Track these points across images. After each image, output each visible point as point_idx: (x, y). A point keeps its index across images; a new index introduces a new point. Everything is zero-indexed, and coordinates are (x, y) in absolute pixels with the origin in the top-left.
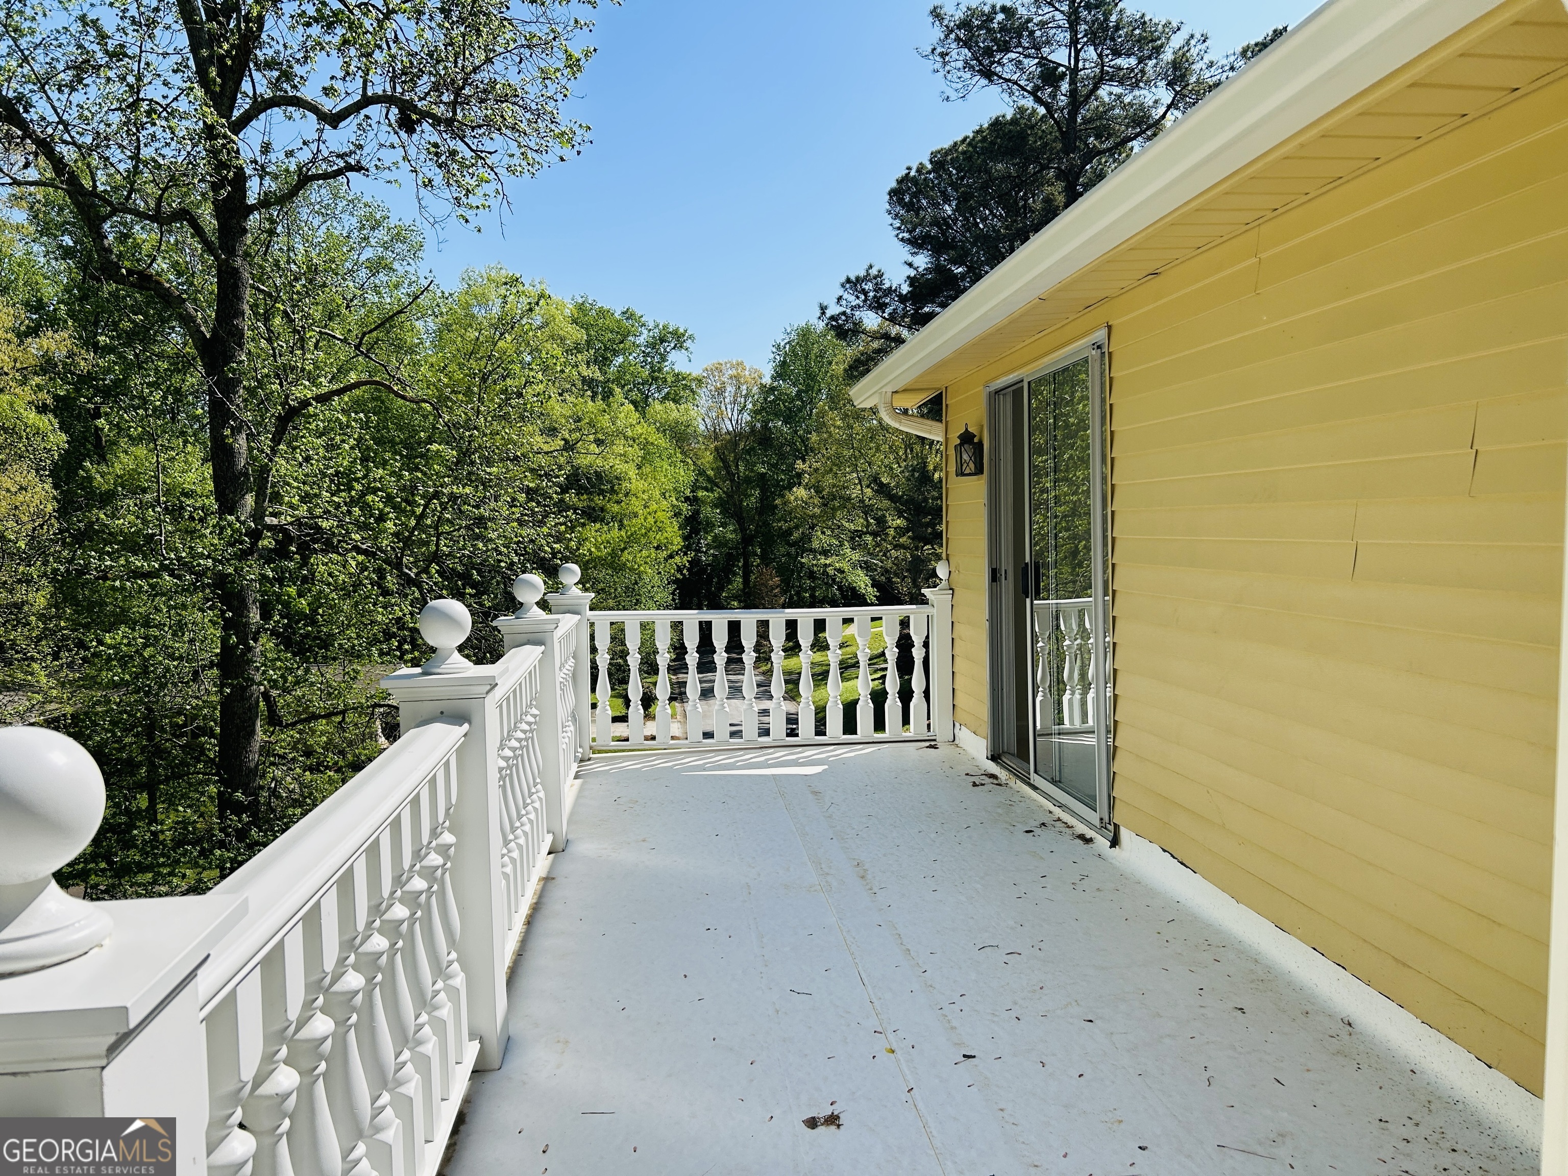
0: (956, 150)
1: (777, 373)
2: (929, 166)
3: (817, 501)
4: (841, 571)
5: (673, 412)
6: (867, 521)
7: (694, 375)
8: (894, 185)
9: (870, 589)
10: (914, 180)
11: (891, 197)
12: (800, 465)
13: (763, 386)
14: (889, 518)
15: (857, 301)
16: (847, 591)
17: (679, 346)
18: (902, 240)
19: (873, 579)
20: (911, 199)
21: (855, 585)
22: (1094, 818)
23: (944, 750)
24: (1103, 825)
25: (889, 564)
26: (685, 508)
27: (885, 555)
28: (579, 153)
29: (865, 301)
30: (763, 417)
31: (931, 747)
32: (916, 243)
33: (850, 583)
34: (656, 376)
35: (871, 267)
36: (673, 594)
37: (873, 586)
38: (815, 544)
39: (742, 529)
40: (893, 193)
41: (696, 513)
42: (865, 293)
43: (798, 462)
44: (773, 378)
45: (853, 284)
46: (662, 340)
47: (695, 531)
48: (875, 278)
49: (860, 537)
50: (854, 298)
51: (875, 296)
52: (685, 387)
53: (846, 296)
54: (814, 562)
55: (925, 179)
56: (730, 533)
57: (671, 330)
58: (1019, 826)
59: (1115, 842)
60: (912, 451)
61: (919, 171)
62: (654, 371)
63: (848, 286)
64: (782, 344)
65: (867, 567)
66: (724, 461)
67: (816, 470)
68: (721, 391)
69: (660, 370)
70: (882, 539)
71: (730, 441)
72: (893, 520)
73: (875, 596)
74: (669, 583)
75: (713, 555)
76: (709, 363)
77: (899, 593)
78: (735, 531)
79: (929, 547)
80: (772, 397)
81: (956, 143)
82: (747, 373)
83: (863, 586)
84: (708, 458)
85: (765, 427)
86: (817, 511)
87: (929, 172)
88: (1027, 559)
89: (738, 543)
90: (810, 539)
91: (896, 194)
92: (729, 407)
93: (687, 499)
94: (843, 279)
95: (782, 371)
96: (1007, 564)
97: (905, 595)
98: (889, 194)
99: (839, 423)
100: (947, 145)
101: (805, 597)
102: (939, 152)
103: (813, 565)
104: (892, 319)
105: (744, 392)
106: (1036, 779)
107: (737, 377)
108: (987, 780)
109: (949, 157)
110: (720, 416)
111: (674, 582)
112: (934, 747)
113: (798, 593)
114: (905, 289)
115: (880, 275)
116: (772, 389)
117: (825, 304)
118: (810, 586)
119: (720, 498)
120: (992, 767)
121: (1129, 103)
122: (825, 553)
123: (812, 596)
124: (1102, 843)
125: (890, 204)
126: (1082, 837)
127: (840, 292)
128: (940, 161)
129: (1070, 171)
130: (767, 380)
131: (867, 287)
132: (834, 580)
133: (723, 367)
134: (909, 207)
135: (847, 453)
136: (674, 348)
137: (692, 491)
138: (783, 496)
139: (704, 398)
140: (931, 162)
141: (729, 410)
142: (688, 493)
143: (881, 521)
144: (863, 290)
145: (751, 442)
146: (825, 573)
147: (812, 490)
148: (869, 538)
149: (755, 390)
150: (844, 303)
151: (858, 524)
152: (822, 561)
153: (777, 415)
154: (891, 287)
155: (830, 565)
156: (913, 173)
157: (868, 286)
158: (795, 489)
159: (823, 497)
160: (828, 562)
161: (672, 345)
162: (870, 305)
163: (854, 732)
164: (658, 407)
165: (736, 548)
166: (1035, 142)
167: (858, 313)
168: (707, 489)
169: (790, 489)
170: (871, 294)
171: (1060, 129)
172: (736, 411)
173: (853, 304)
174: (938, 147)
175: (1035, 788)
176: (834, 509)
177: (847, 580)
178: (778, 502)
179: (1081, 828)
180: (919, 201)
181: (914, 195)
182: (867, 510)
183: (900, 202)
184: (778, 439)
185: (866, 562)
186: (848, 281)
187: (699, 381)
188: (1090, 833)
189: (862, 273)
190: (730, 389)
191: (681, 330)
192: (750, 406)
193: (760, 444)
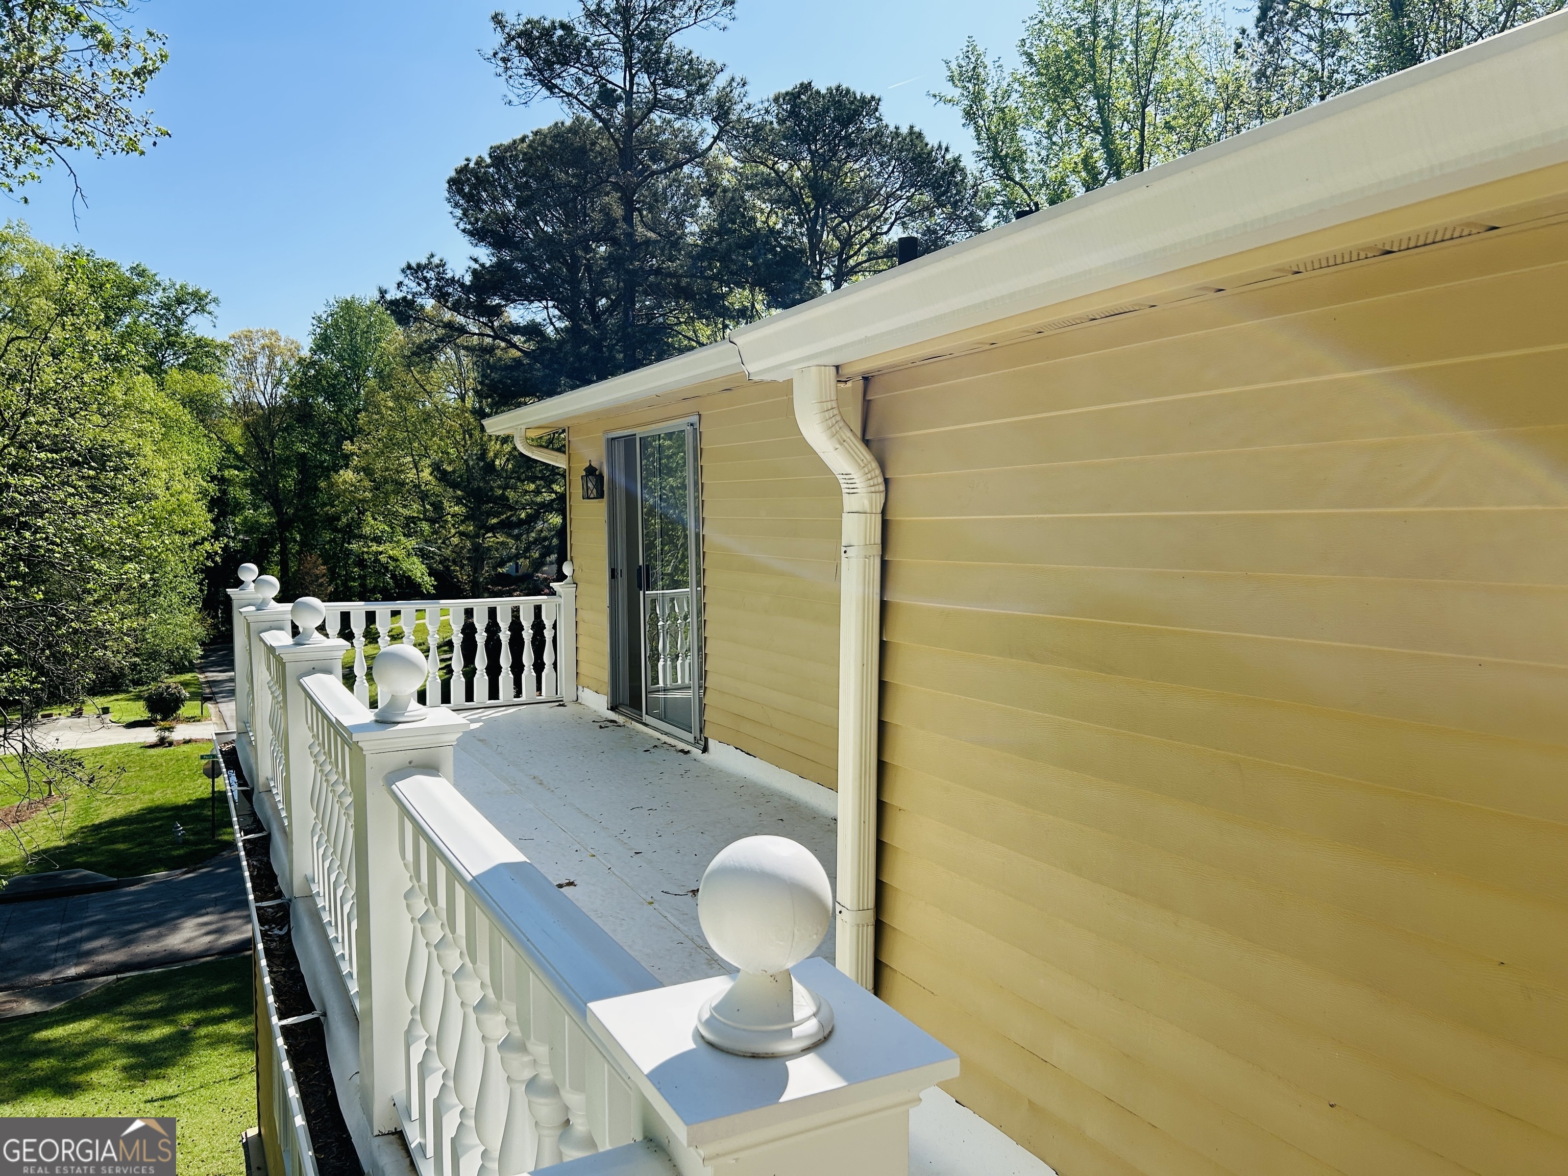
0: (515, 148)
1: (317, 345)
2: (488, 161)
3: (367, 483)
4: (396, 560)
5: (197, 382)
6: (424, 507)
7: (219, 341)
8: (453, 174)
9: (427, 578)
10: (474, 172)
11: (450, 185)
12: (347, 446)
13: (300, 361)
14: (446, 504)
15: (419, 289)
16: (401, 580)
17: (200, 309)
18: (464, 231)
19: (429, 567)
20: (470, 190)
21: (410, 574)
22: (690, 737)
23: (571, 708)
24: (696, 741)
25: (447, 552)
26: (213, 488)
27: (444, 543)
28: (155, 144)
29: (427, 289)
30: (302, 392)
31: (560, 705)
32: (478, 234)
33: (404, 572)
34: (171, 340)
35: (432, 256)
36: (201, 583)
37: (430, 575)
38: (367, 530)
39: (278, 510)
40: (452, 182)
41: (224, 492)
42: (425, 279)
43: (346, 442)
44: (314, 352)
45: (414, 270)
46: (180, 302)
47: (223, 514)
48: (437, 266)
49: (415, 524)
50: (415, 284)
51: (437, 285)
52: (208, 354)
53: (406, 281)
54: (365, 550)
55: (485, 173)
56: (264, 516)
57: (190, 291)
58: (639, 748)
59: (705, 750)
60: (471, 436)
61: (477, 163)
62: (170, 335)
63: (408, 272)
64: (324, 316)
65: (423, 555)
66: (256, 438)
67: (366, 452)
68: (251, 361)
69: (177, 334)
70: (441, 526)
71: (262, 417)
72: (450, 507)
73: (433, 585)
74: (195, 573)
75: (242, 541)
76: (238, 329)
77: (458, 581)
78: (269, 514)
79: (490, 535)
80: (313, 372)
81: (515, 142)
82: (282, 344)
83: (419, 575)
84: (235, 434)
85: (304, 402)
86: (368, 495)
87: (488, 166)
88: (641, 563)
89: (273, 528)
90: (358, 524)
91: (455, 184)
92: (261, 378)
93: (213, 478)
94: (404, 265)
95: (323, 343)
96: (622, 566)
97: (466, 584)
98: (449, 182)
99: (391, 404)
100: (507, 141)
101: (352, 587)
102: (498, 148)
103: (363, 553)
104: (455, 308)
105: (278, 365)
106: (647, 719)
107: (271, 348)
108: (609, 724)
109: (509, 154)
110: (250, 388)
111: (202, 571)
112: (563, 705)
113: (345, 583)
114: (468, 279)
115: (442, 264)
116: (313, 364)
117: (385, 288)
118: (359, 575)
119: (251, 477)
120: (612, 715)
121: (679, 129)
122: (378, 540)
123: (363, 585)
124: (696, 752)
125: (449, 192)
126: (682, 751)
127: (401, 277)
128: (500, 156)
129: (627, 186)
130: (305, 353)
131: (428, 275)
132: (386, 569)
133: (254, 336)
134: (468, 198)
135: (399, 435)
136: (194, 312)
137: (219, 470)
138: (328, 477)
139: (231, 370)
140: (491, 157)
141: (261, 383)
142: (215, 471)
143: (438, 507)
144: (425, 277)
145: (288, 419)
146: (377, 561)
147: (362, 474)
148: (425, 526)
149: (292, 363)
150: (404, 288)
151: (414, 509)
152: (374, 548)
153: (318, 392)
154: (453, 277)
155: (381, 553)
156: (472, 165)
157: (430, 275)
158: (341, 472)
159: (374, 481)
160: (380, 549)
161: (192, 308)
162: (432, 294)
163: (498, 698)
164: (176, 375)
165: (270, 533)
166: (596, 157)
167: (420, 300)
168: (236, 468)
169: (337, 472)
170: (433, 282)
171: (617, 146)
172: (269, 384)
173: (414, 290)
174: (497, 143)
175: (646, 725)
176: (387, 494)
177: (401, 569)
178: (323, 484)
179: (681, 746)
180: (479, 193)
181: (473, 187)
182: (424, 497)
183: (460, 191)
184: (321, 415)
185: (421, 550)
186: (409, 267)
187: (225, 348)
188: (687, 748)
189: (424, 261)
190: (262, 360)
191: (203, 292)
192: (286, 380)
193: (298, 421)
